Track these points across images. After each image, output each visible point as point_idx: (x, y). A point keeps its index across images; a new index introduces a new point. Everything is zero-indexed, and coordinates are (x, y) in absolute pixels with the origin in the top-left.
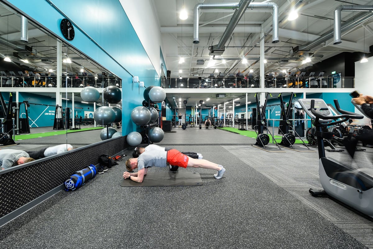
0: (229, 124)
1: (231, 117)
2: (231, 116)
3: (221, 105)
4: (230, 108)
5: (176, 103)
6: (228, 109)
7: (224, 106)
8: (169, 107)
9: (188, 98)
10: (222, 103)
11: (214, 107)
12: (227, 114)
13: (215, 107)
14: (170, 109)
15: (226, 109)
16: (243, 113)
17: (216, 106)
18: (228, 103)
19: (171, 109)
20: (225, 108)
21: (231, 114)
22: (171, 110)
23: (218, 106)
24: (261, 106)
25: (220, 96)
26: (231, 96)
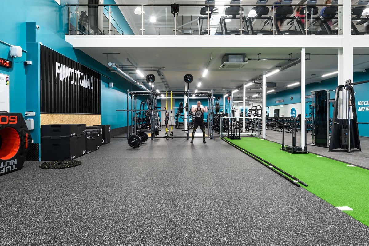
0: (253, 130)
1: (258, 115)
2: (259, 112)
3: (236, 91)
4: (255, 98)
6: (251, 101)
7: (242, 93)
9: (158, 70)
10: (240, 87)
11: (224, 96)
12: (250, 108)
13: (227, 95)
15: (246, 100)
16: (277, 108)
17: (228, 93)
18: (251, 84)
20: (245, 98)
21: (259, 108)
23: (232, 93)
24: (344, 84)
25: (232, 60)
26: (259, 60)
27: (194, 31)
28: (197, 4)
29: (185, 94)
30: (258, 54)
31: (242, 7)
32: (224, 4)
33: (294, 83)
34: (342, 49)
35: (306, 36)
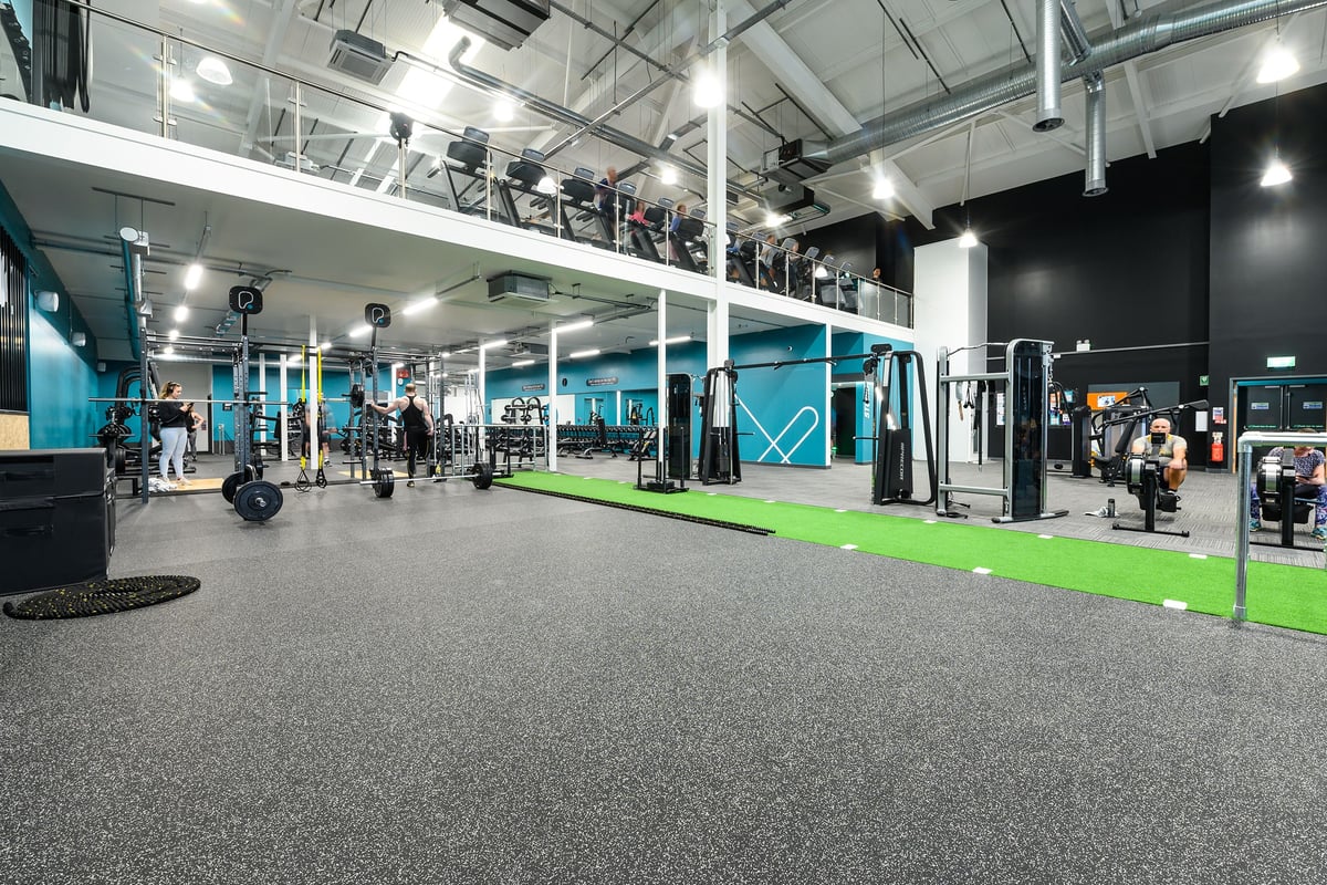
3: (445, 355)
5: (145, 310)
8: (69, 340)
9: (265, 275)
13: (401, 365)
14: (79, 350)
18: (502, 343)
19: (89, 355)
21: (533, 403)
22: (84, 367)
24: (723, 366)
25: (524, 288)
26: (574, 297)
27: (322, 168)
28: (345, 93)
29: (283, 353)
30: (574, 285)
31: (494, 153)
32: (426, 122)
33: (587, 349)
34: (714, 303)
35: (617, 255)
